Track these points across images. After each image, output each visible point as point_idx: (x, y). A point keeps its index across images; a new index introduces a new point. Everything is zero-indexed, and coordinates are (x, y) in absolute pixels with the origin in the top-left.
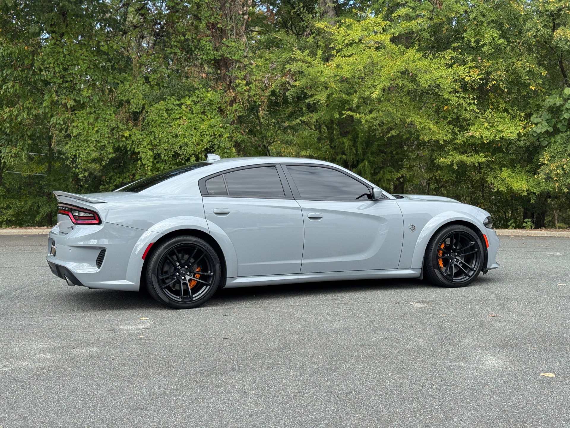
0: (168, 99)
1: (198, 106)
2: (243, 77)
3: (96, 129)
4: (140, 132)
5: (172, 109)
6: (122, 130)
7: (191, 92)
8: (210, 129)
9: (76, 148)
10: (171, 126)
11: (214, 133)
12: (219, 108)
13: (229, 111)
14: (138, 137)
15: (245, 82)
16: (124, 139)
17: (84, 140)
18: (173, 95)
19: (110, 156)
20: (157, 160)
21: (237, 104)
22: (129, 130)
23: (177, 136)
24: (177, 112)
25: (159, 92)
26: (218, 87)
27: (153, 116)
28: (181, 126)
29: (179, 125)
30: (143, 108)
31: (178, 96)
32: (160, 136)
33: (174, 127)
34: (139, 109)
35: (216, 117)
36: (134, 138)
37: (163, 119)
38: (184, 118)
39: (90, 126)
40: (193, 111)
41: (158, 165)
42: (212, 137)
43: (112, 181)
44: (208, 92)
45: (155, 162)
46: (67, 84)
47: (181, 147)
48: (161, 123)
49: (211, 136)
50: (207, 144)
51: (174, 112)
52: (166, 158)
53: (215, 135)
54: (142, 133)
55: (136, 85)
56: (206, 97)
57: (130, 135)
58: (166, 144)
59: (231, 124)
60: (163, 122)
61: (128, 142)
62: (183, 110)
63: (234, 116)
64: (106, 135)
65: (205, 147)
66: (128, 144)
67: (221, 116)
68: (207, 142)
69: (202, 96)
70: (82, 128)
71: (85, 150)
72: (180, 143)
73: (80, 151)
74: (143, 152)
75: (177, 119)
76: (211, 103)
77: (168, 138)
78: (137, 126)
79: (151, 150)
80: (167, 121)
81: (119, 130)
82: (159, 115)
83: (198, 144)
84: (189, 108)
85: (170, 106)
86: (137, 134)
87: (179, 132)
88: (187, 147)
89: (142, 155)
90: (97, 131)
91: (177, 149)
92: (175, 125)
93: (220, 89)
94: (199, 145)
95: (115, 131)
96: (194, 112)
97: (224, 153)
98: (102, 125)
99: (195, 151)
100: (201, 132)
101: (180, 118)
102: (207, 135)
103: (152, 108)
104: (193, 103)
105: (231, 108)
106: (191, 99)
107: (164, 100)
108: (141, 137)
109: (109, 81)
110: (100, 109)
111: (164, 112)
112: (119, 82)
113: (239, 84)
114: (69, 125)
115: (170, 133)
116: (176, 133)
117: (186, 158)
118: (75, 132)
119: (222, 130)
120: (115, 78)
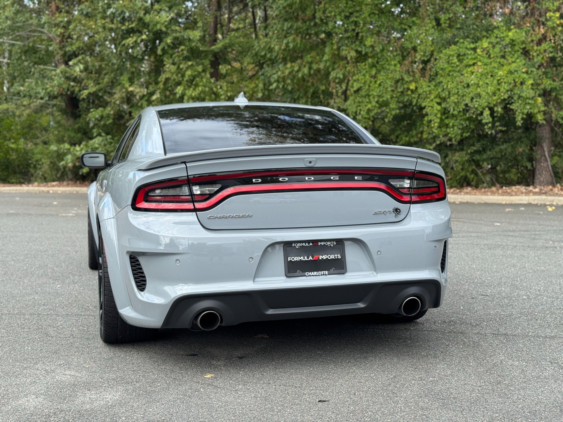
0: (461, 43)
1: (497, 49)
2: (555, 8)
3: (378, 82)
4: (428, 84)
5: (464, 55)
6: (407, 82)
7: (490, 32)
8: (509, 75)
9: (357, 104)
10: (462, 75)
11: (514, 80)
12: (524, 49)
13: (536, 52)
14: (425, 90)
15: (558, 15)
16: (409, 92)
17: (366, 95)
18: (468, 37)
19: (394, 113)
20: (446, 115)
21: (547, 43)
22: (415, 82)
23: (468, 86)
24: (470, 57)
25: (450, 35)
26: (525, 24)
27: (442, 64)
28: (474, 74)
29: (472, 73)
30: (432, 55)
31: (473, 38)
32: (449, 86)
33: (466, 75)
34: (427, 56)
35: (518, 61)
36: (420, 91)
37: (453, 67)
38: (479, 63)
39: (372, 79)
40: (489, 56)
41: (446, 121)
42: (512, 85)
43: (398, 140)
44: (510, 30)
45: (443, 117)
46: (349, 34)
47: (472, 99)
48: (450, 71)
49: (510, 84)
50: (505, 94)
51: (467, 58)
52: (456, 113)
53: (515, 82)
54: (430, 84)
55: (424, 28)
56: (507, 36)
57: (416, 88)
58: (456, 96)
59: (538, 69)
60: (454, 71)
61: (413, 96)
62: (479, 55)
63: (543, 58)
64: (389, 89)
65: (502, 98)
66: (414, 98)
67: (525, 59)
68: (505, 91)
69: (502, 35)
70: (363, 81)
71: (366, 106)
72: (472, 95)
73: (361, 107)
74: (429, 106)
75: (470, 66)
76: (513, 44)
77: (458, 89)
78: (425, 77)
79: (439, 104)
80: (458, 68)
81: (404, 82)
82: (448, 62)
83: (494, 94)
84: (485, 52)
85: (462, 51)
86: (424, 86)
87: (472, 80)
88: (480, 98)
89: (428, 110)
90: (380, 85)
91: (467, 100)
92: (467, 73)
93: (527, 26)
94: (495, 96)
95: (399, 84)
96: (492, 56)
97: (526, 104)
98: (385, 78)
99: (489, 103)
100: (498, 80)
101: (474, 64)
102: (505, 83)
103: (441, 55)
104: (491, 46)
105: (539, 48)
106: (488, 40)
107: (455, 43)
108: (428, 89)
109: (395, 26)
110: (384, 59)
111: (455, 58)
112: (406, 27)
113: (550, 17)
114: (350, 78)
115: (461, 82)
116: (467, 82)
117: (479, 112)
118: (356, 86)
119: (525, 76)
120: (403, 23)
